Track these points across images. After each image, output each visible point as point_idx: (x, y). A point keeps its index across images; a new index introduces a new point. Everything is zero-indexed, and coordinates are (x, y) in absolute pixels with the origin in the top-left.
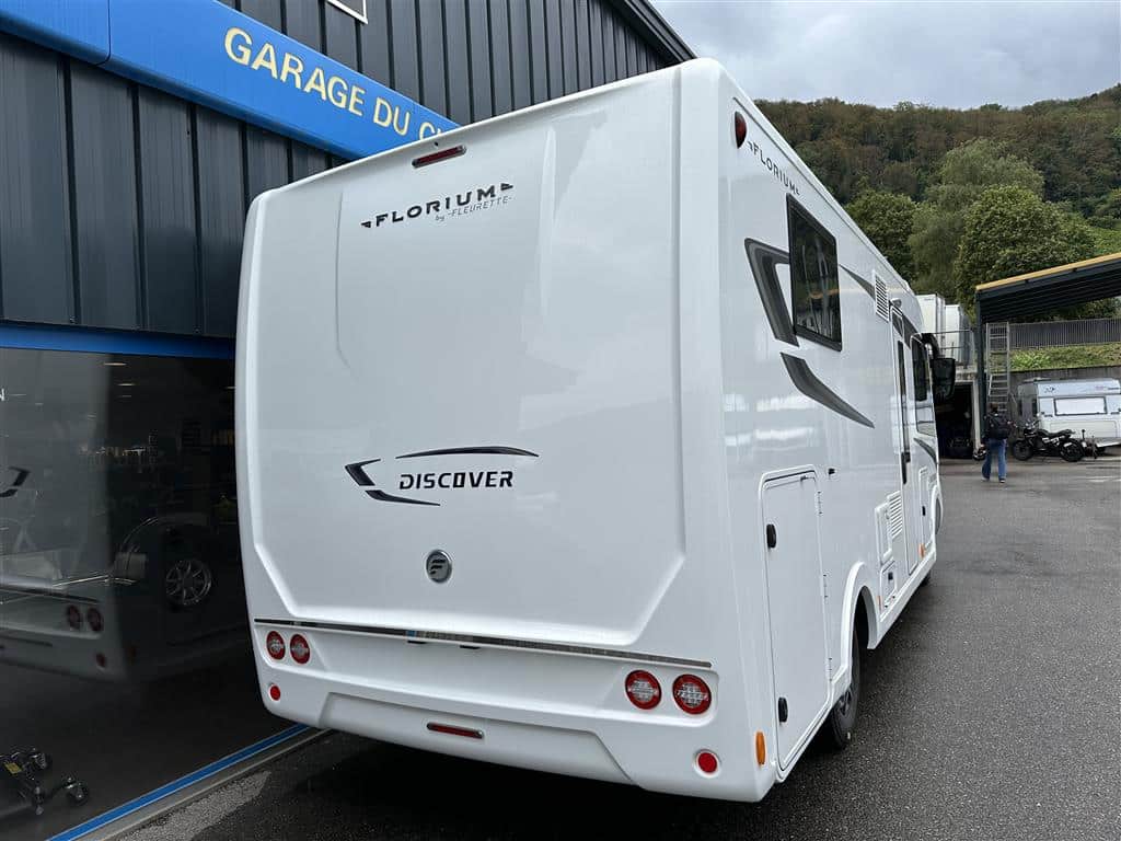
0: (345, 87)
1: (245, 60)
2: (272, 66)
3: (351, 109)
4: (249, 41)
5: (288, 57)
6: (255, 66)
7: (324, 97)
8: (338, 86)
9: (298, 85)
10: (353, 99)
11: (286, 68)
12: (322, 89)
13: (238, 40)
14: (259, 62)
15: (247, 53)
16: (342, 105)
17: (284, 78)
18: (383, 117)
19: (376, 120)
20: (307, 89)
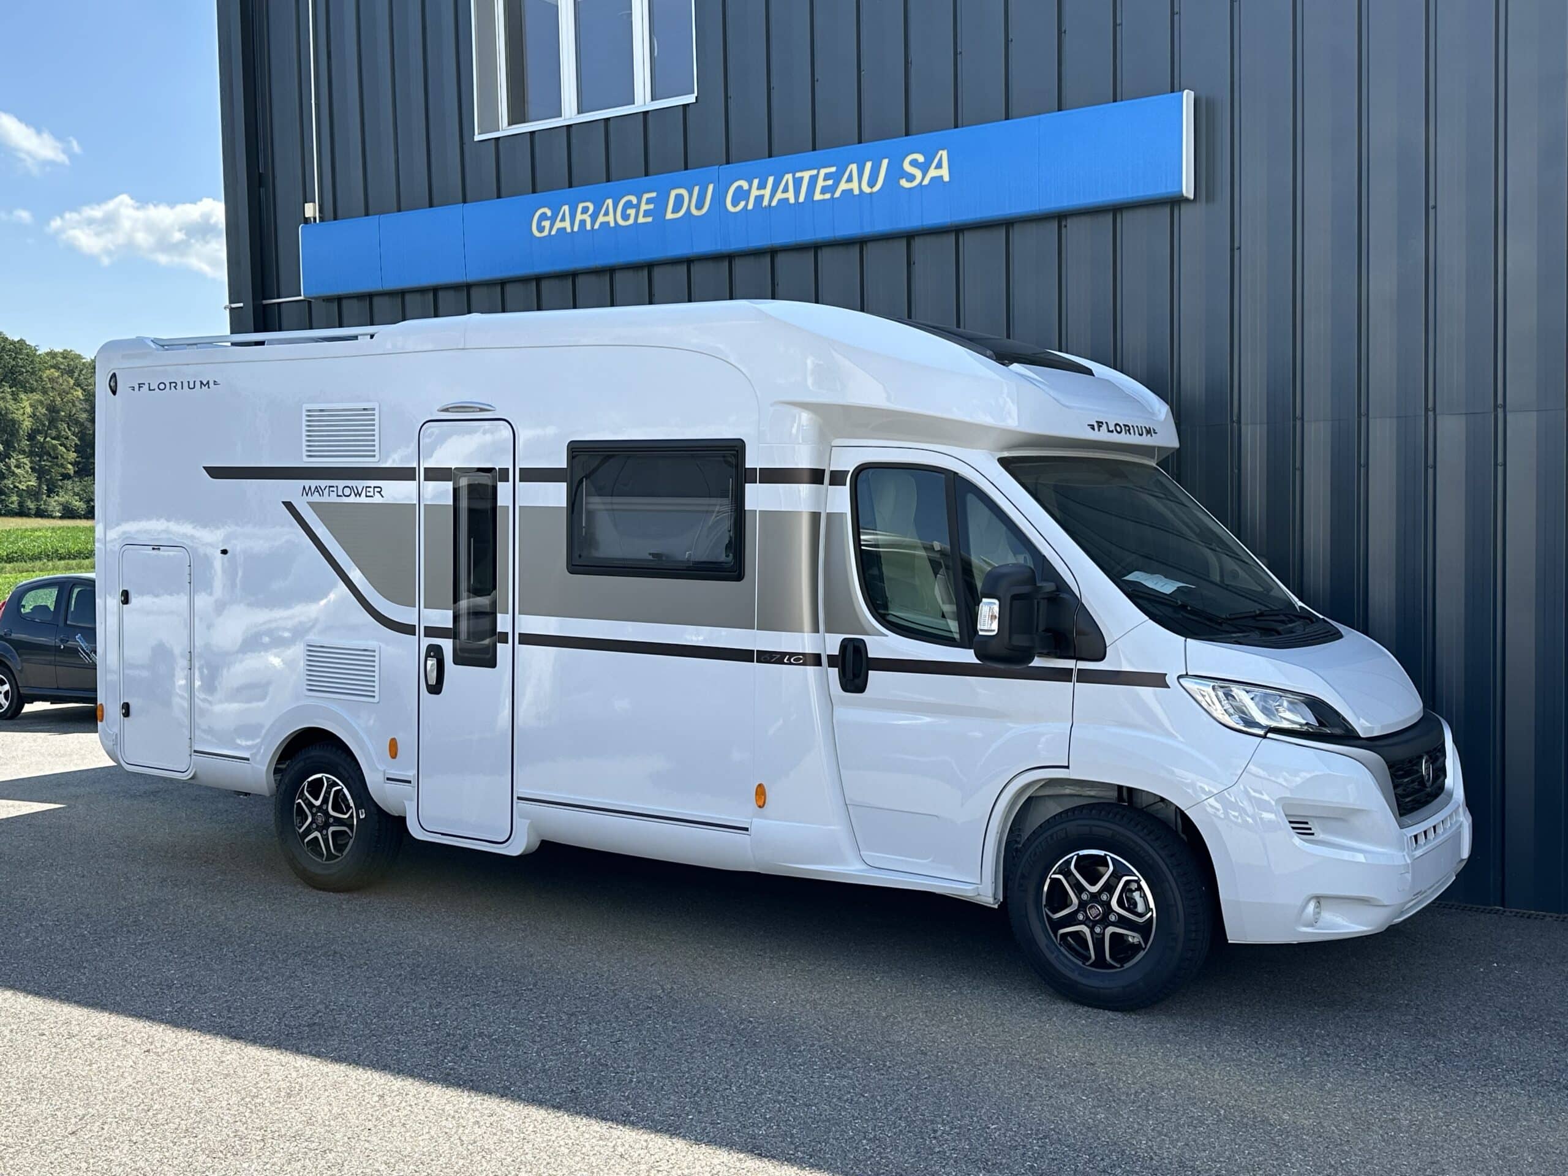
0: (634, 200)
1: (546, 233)
3: (641, 220)
4: (549, 213)
5: (580, 207)
6: (553, 232)
7: (612, 224)
8: (629, 204)
9: (588, 227)
10: (644, 207)
11: (579, 217)
12: (610, 219)
13: (544, 217)
14: (558, 225)
15: (547, 224)
16: (631, 221)
17: (576, 229)
18: (676, 210)
19: (669, 216)
20: (596, 226)
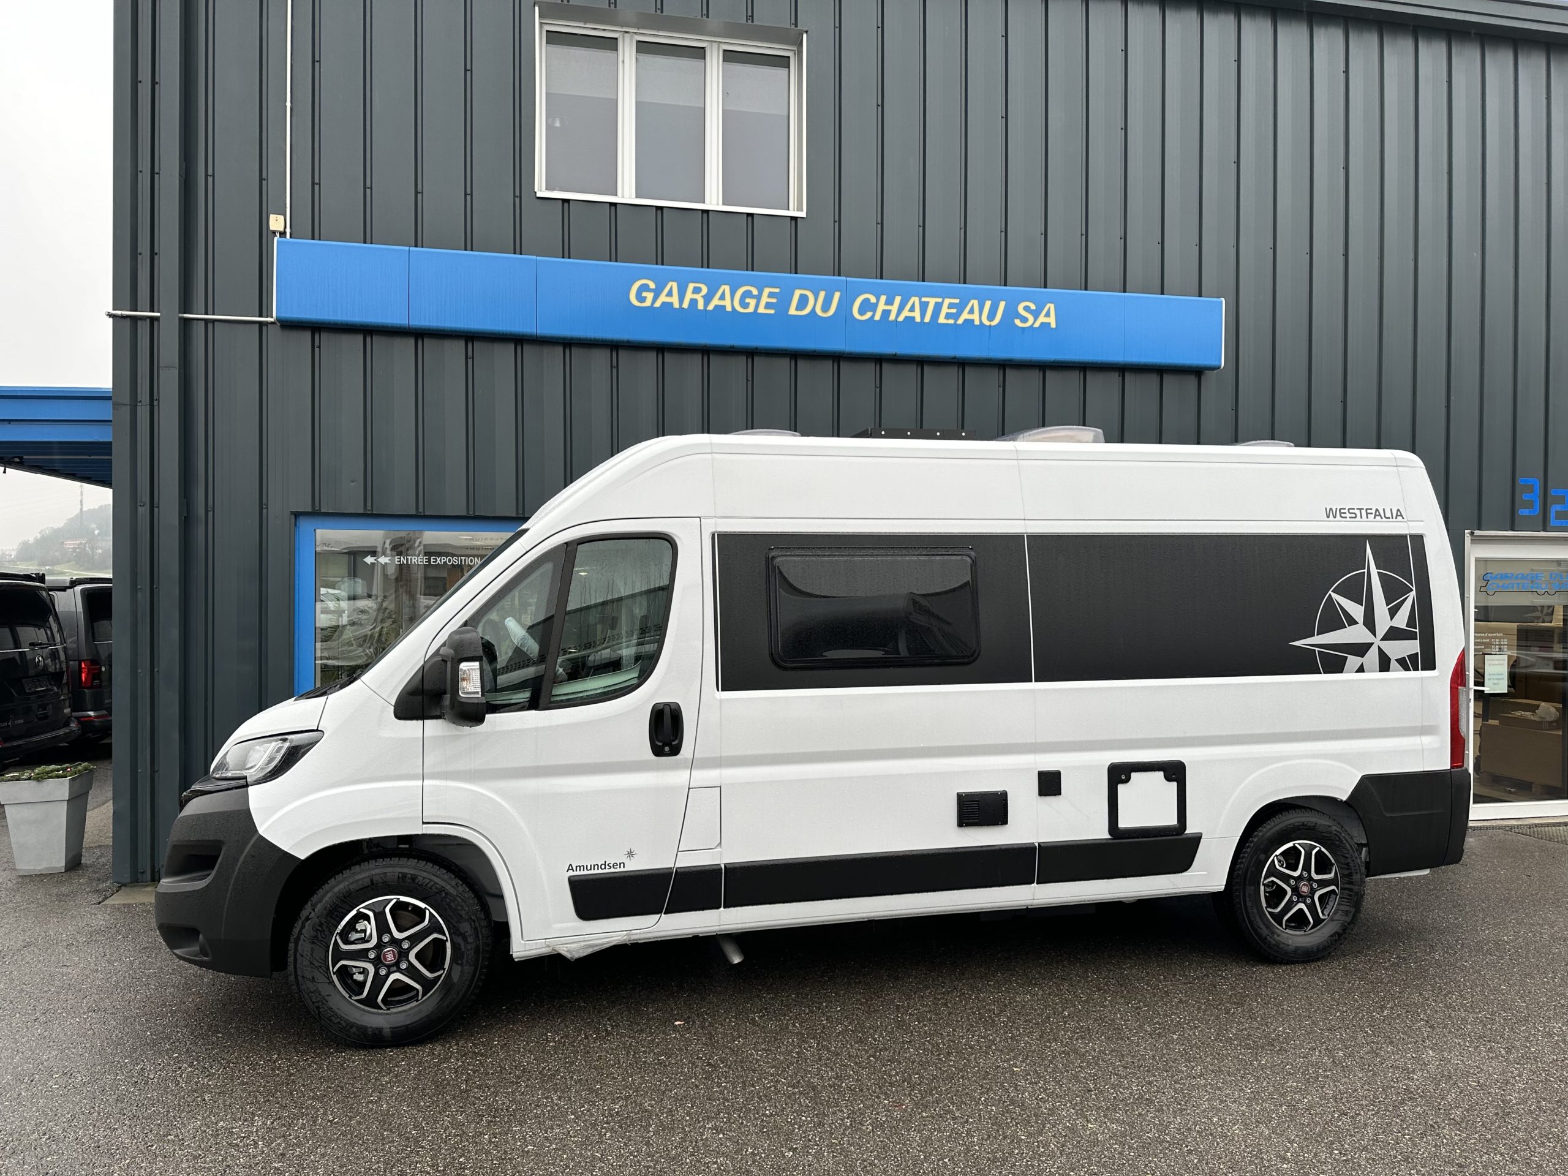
0: (755, 292)
1: (648, 303)
2: (675, 300)
3: (761, 310)
4: (652, 285)
5: (691, 286)
6: (658, 304)
7: (729, 309)
8: (748, 294)
9: (701, 306)
10: (765, 299)
11: (689, 295)
12: (727, 303)
13: (644, 288)
14: (663, 298)
15: (649, 296)
16: (751, 309)
17: (685, 305)
18: (800, 307)
19: (792, 311)
20: (710, 307)
